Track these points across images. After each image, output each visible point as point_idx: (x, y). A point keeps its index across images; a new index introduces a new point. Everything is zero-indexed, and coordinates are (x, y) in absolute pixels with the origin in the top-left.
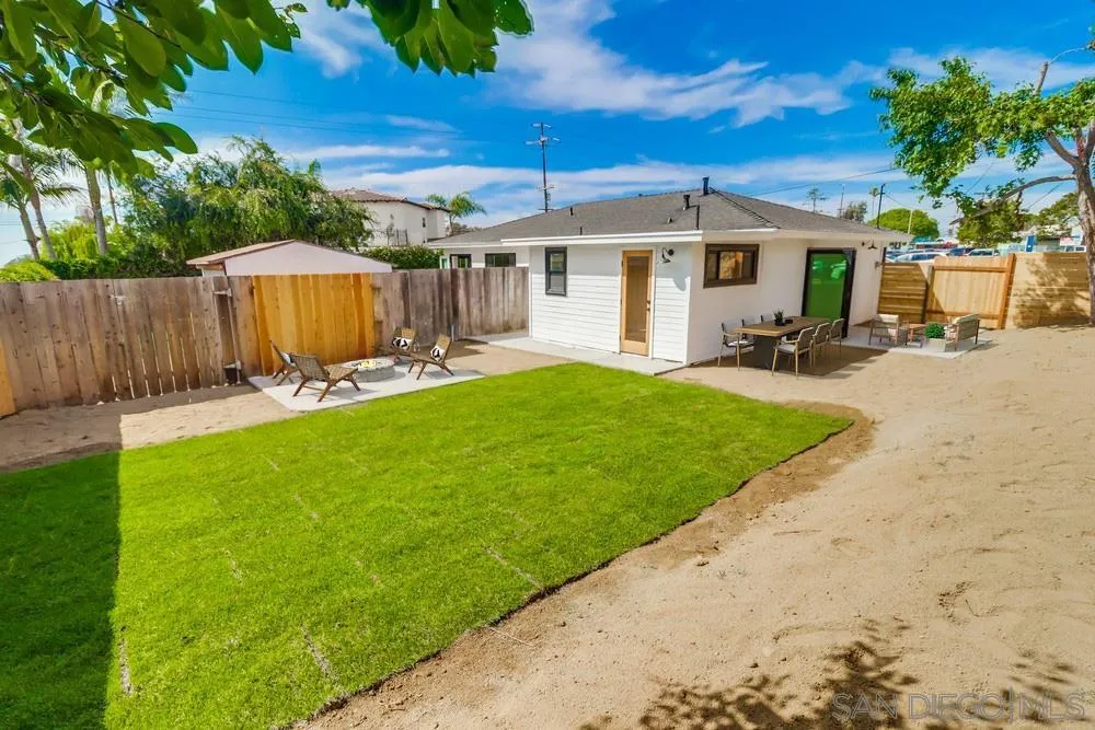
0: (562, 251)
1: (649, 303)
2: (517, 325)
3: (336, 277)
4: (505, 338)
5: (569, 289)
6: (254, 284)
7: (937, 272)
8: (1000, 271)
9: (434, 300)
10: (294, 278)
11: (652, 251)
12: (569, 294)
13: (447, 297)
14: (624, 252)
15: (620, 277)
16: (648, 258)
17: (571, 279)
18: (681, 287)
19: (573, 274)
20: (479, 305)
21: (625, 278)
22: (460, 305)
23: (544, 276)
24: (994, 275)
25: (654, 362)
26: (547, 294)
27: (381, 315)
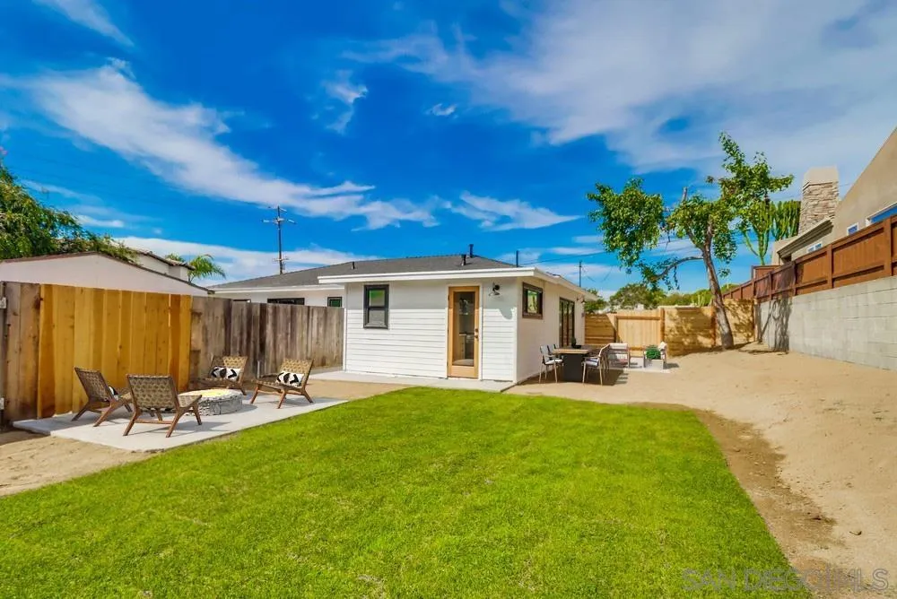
0: (384, 288)
1: (477, 330)
2: (330, 360)
3: (151, 296)
4: (319, 372)
5: (391, 321)
6: (43, 295)
7: (620, 321)
8: (657, 319)
9: (241, 334)
10: (98, 293)
11: (478, 287)
12: (391, 326)
13: (255, 332)
14: (450, 288)
15: (447, 309)
16: (474, 293)
17: (393, 313)
18: (508, 316)
19: (396, 307)
20: (284, 341)
21: (452, 310)
22: (267, 341)
23: (362, 311)
24: (653, 322)
25: (484, 383)
26: (366, 328)
27: (199, 345)
